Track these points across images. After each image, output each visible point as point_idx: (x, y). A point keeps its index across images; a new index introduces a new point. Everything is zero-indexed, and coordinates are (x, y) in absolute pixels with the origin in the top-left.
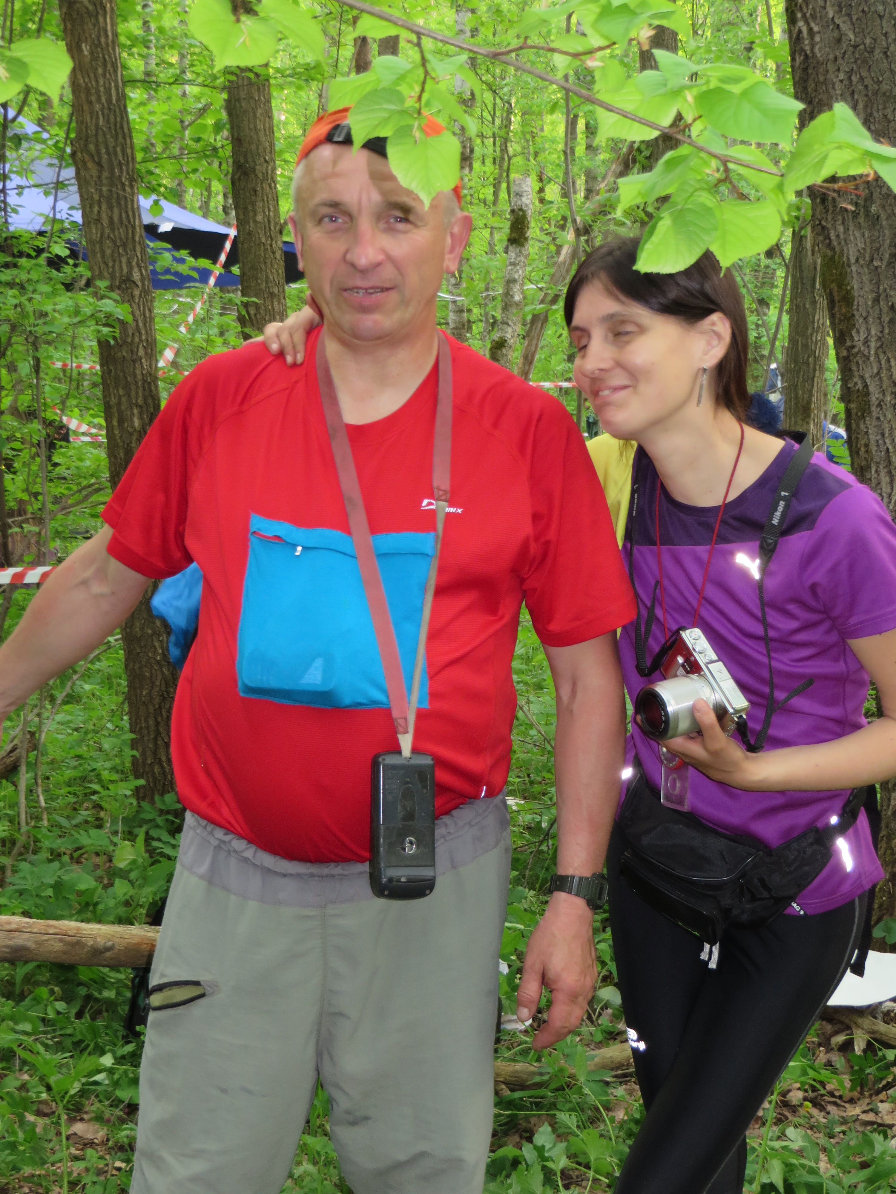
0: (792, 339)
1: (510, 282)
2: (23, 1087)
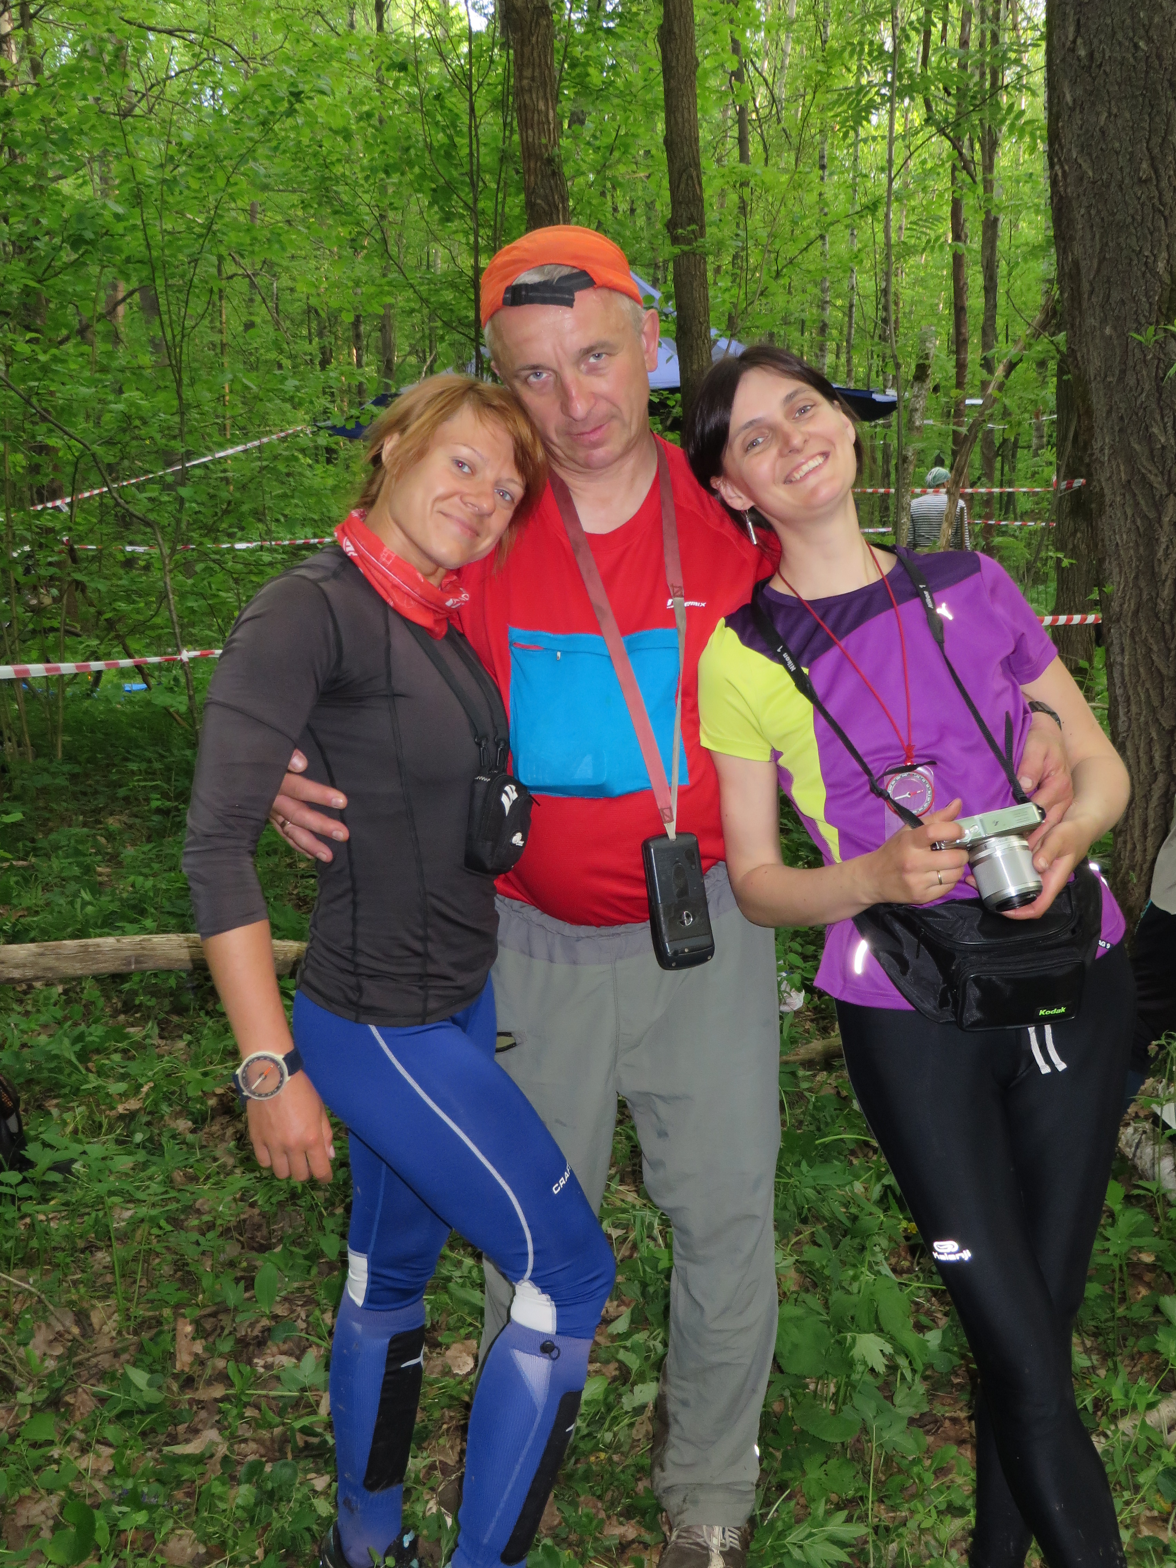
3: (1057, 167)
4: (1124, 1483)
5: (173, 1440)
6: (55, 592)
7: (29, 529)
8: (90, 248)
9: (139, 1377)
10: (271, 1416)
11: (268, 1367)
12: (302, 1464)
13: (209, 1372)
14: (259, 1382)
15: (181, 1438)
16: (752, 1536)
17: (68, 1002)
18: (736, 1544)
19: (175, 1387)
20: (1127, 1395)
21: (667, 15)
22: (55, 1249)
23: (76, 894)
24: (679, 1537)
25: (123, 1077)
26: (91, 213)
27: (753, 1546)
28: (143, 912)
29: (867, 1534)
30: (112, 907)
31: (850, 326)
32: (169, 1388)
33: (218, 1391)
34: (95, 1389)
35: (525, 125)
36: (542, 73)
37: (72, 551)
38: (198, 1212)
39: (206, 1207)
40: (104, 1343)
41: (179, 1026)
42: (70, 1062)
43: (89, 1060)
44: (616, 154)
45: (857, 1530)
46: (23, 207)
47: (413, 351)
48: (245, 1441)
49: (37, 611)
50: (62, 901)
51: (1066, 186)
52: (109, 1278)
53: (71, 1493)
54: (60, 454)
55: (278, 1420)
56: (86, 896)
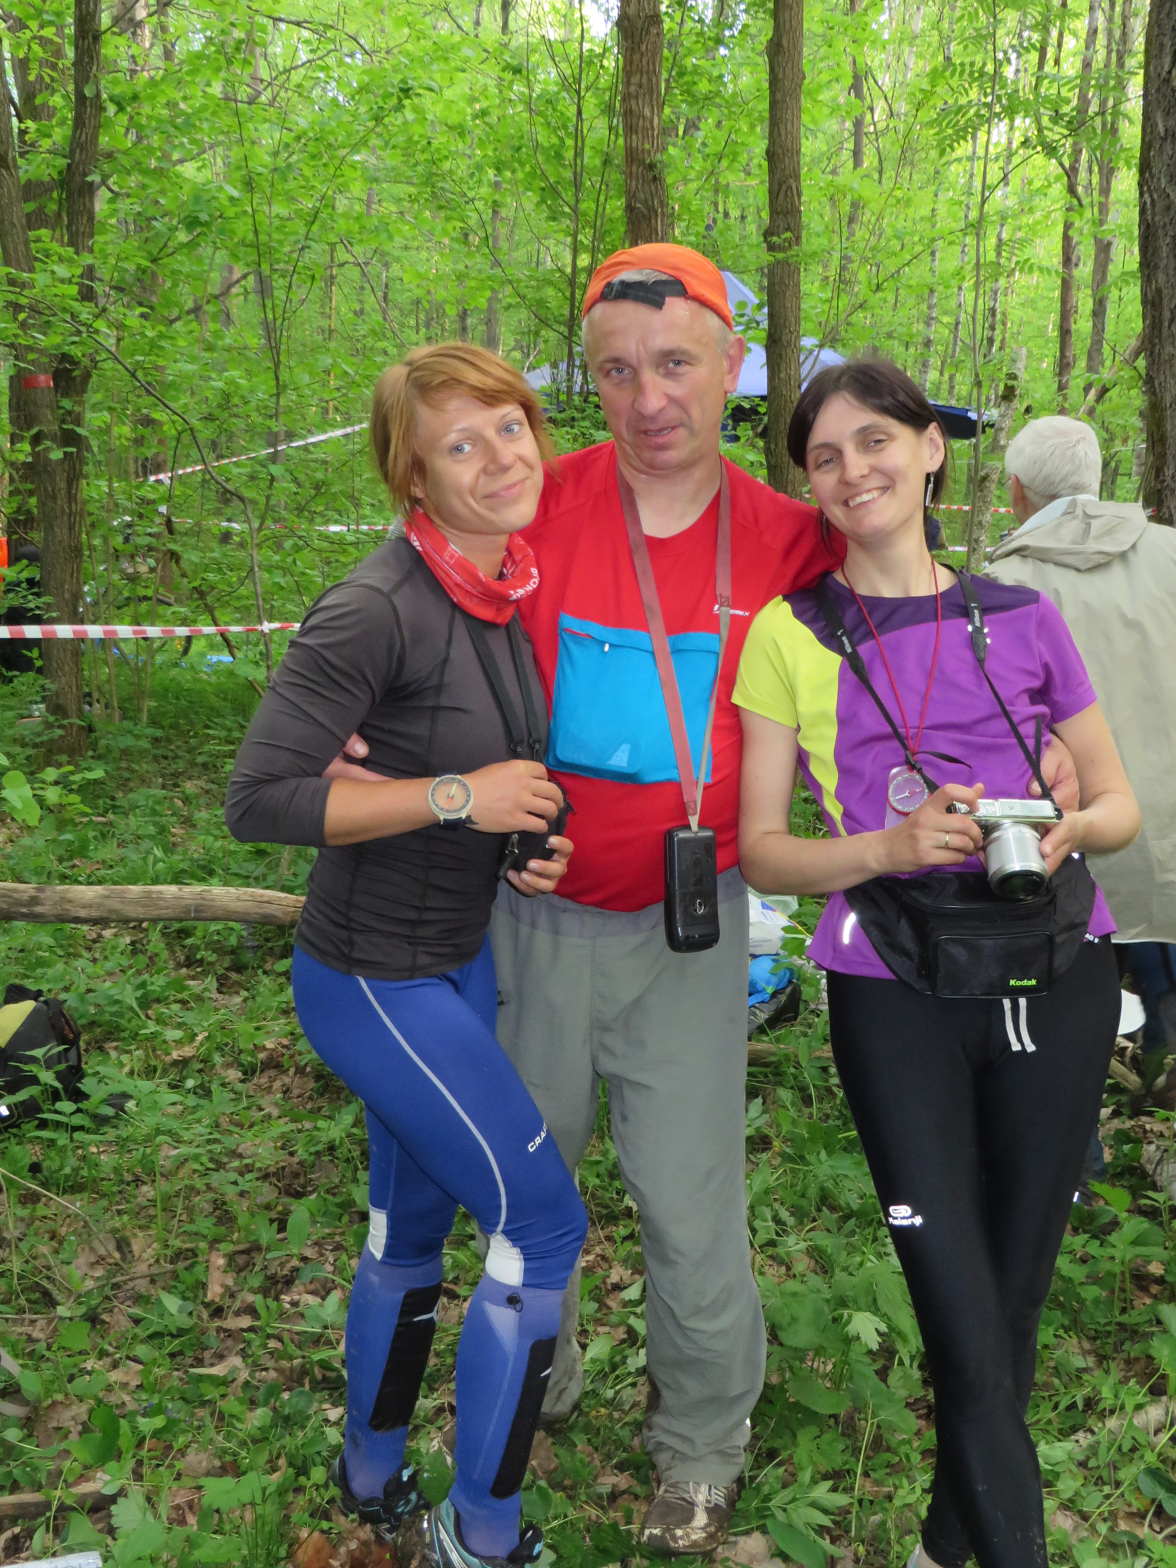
3: (1146, 196)
4: (1105, 1478)
5: (200, 1362)
6: (151, 562)
7: (130, 499)
8: (205, 229)
9: (172, 1303)
10: (292, 1349)
11: (295, 1304)
12: (318, 1395)
13: (237, 1304)
14: (282, 1315)
15: (207, 1361)
16: (740, 1497)
17: (134, 952)
18: (722, 1502)
19: (205, 1315)
20: (1116, 1396)
21: (777, 28)
22: (103, 1179)
23: (149, 852)
24: (666, 1491)
25: (180, 1026)
26: (207, 197)
27: (739, 1505)
28: (211, 873)
29: (851, 1504)
30: (184, 866)
31: (955, 344)
32: (200, 1317)
33: (245, 1322)
34: (131, 1310)
35: (630, 129)
36: (650, 80)
37: (169, 523)
38: (241, 1156)
39: (249, 1153)
40: (142, 1268)
41: (239, 984)
42: (131, 1008)
43: (150, 1008)
44: (725, 163)
45: (841, 1500)
46: (144, 187)
47: (518, 346)
48: (266, 1369)
49: (133, 579)
50: (134, 857)
51: (1154, 215)
52: (152, 1212)
53: (99, 1402)
54: (165, 428)
55: (299, 1353)
56: (158, 853)
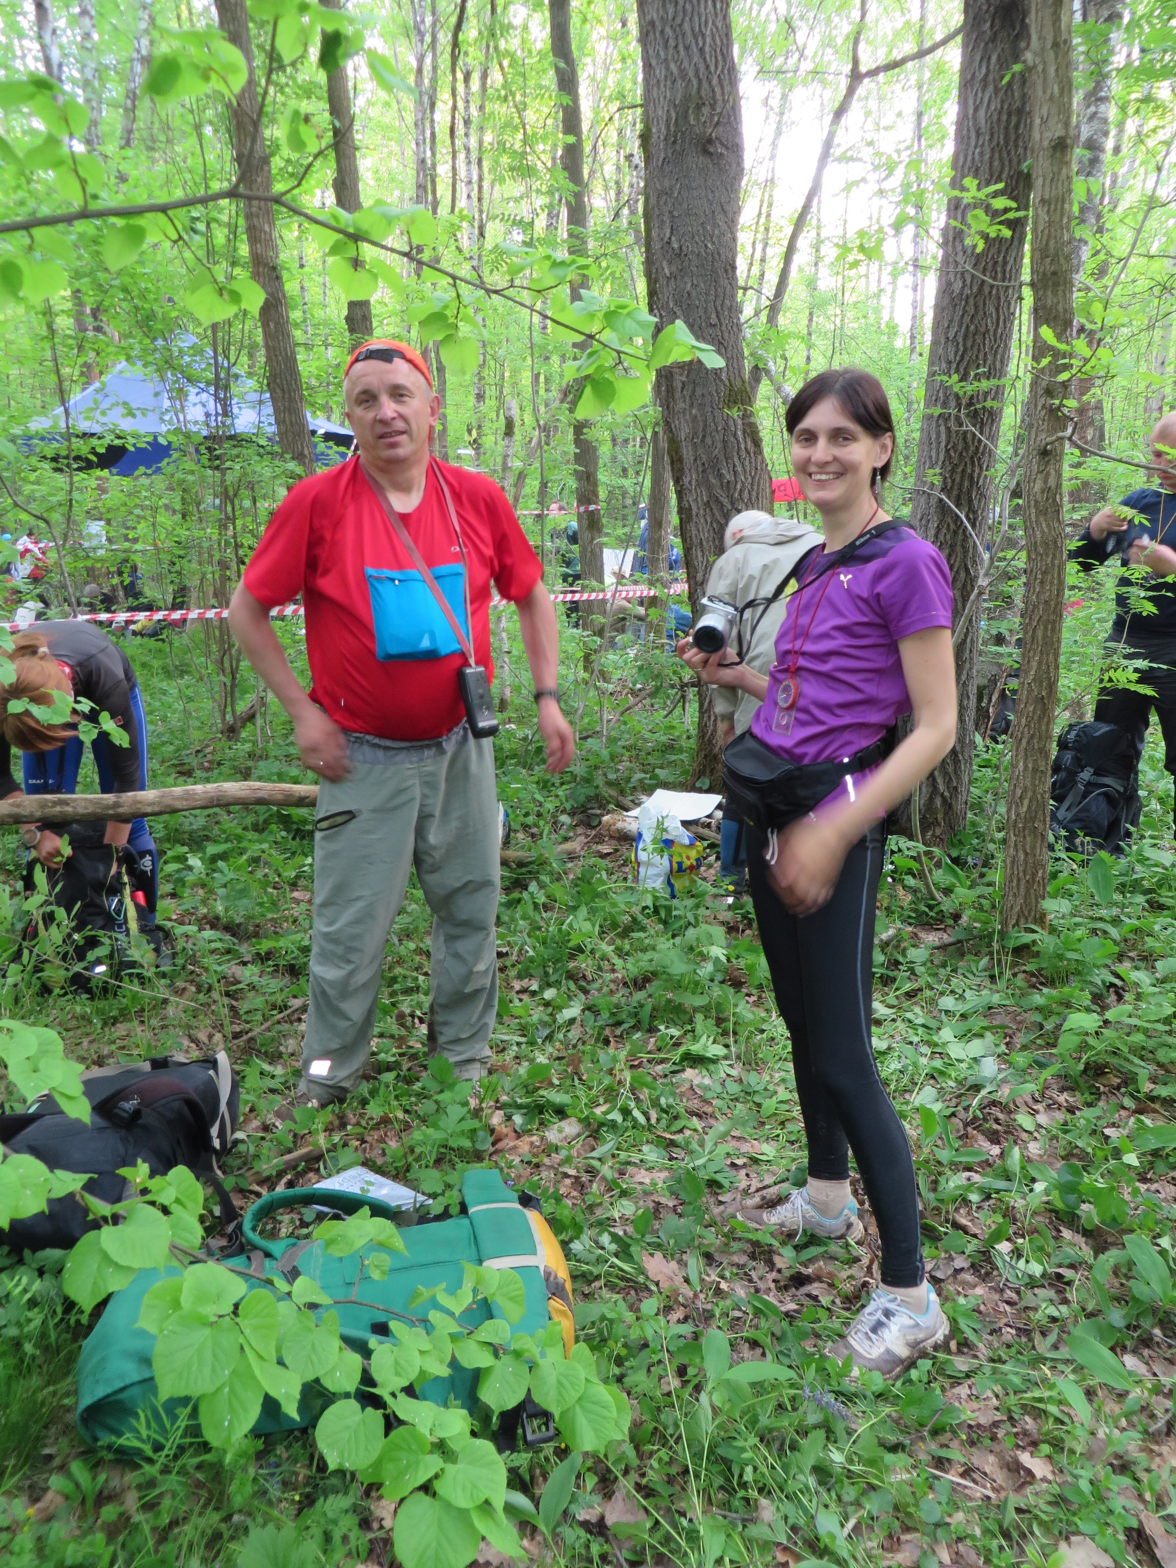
0: (653, 488)
1: (506, 456)
2: (266, 875)
